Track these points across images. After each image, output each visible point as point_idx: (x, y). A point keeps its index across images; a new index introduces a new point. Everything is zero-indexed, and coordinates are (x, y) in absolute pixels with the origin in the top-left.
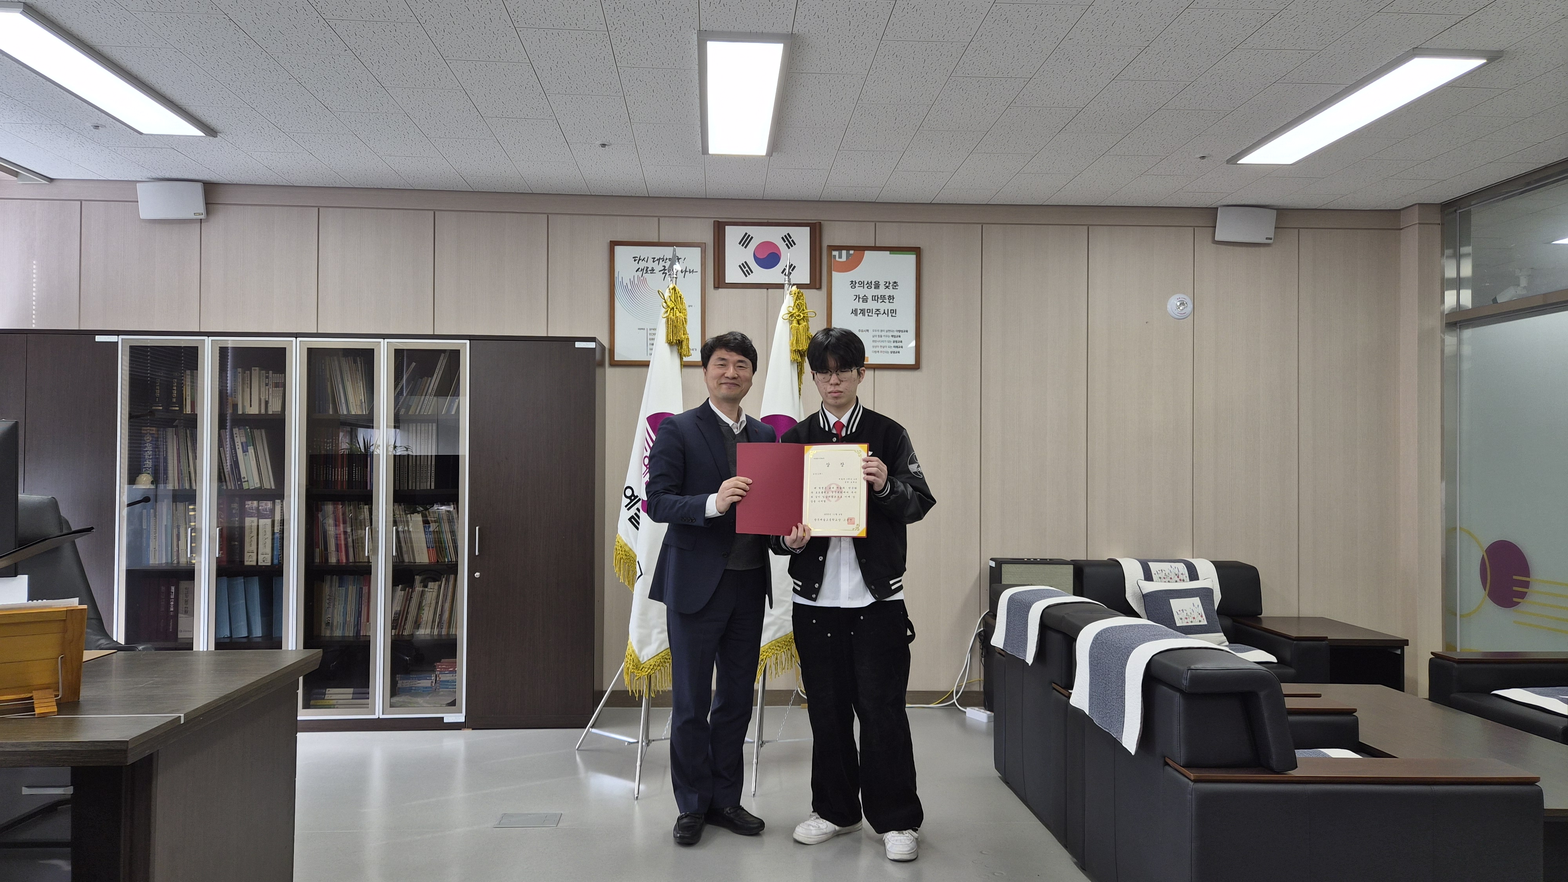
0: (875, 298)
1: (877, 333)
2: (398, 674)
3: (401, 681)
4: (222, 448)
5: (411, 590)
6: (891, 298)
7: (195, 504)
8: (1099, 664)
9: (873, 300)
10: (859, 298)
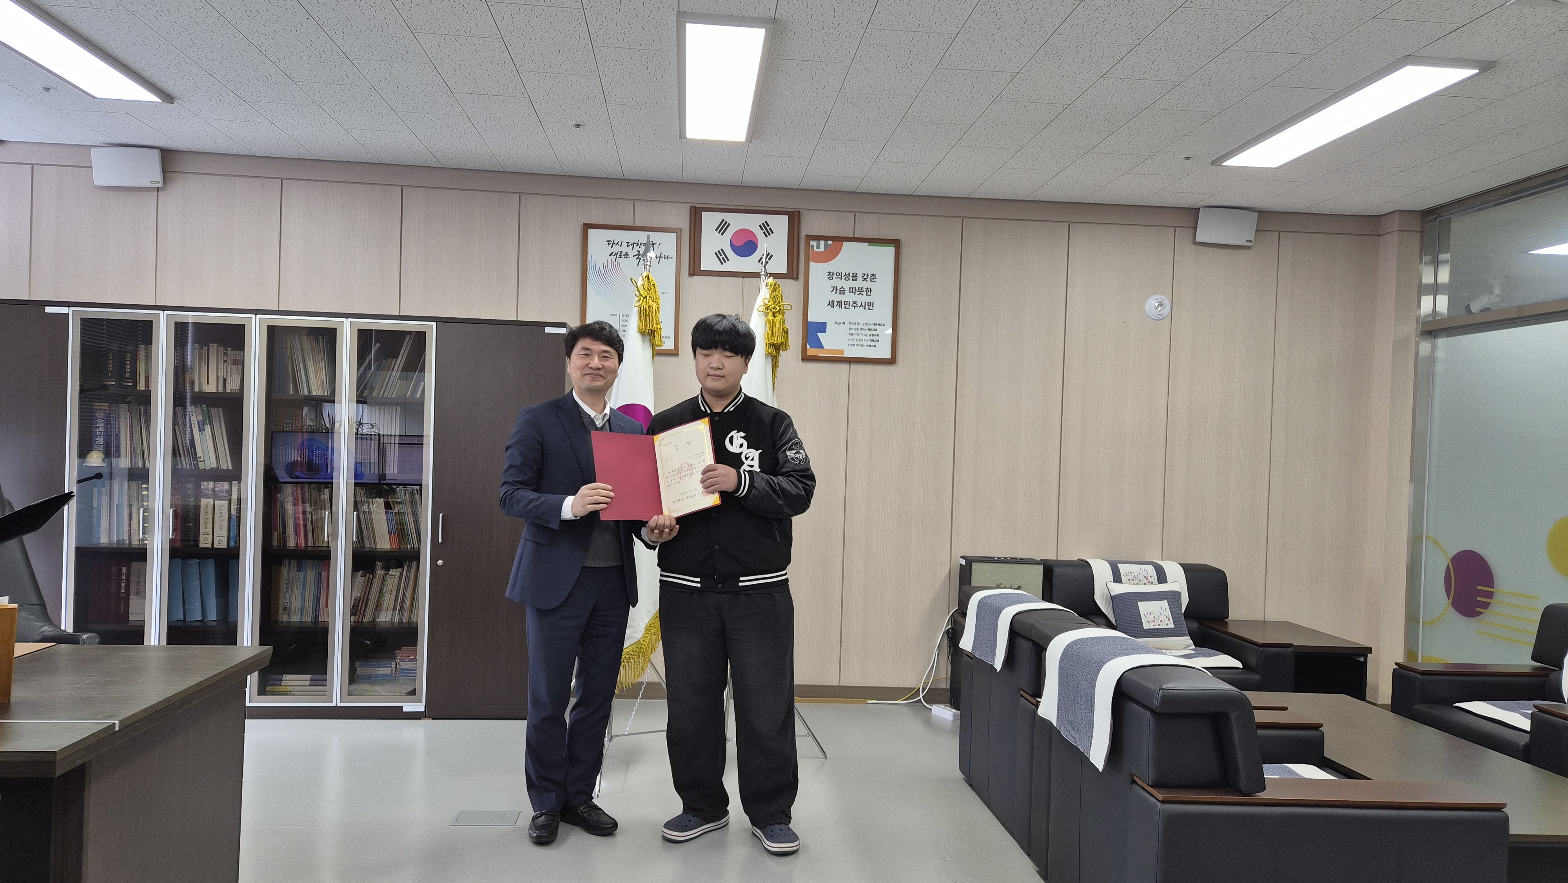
0: (852, 290)
1: (854, 326)
2: (357, 660)
3: (360, 669)
4: (177, 425)
5: (371, 576)
6: (869, 290)
7: (148, 483)
8: (1069, 677)
9: (850, 292)
10: (836, 290)
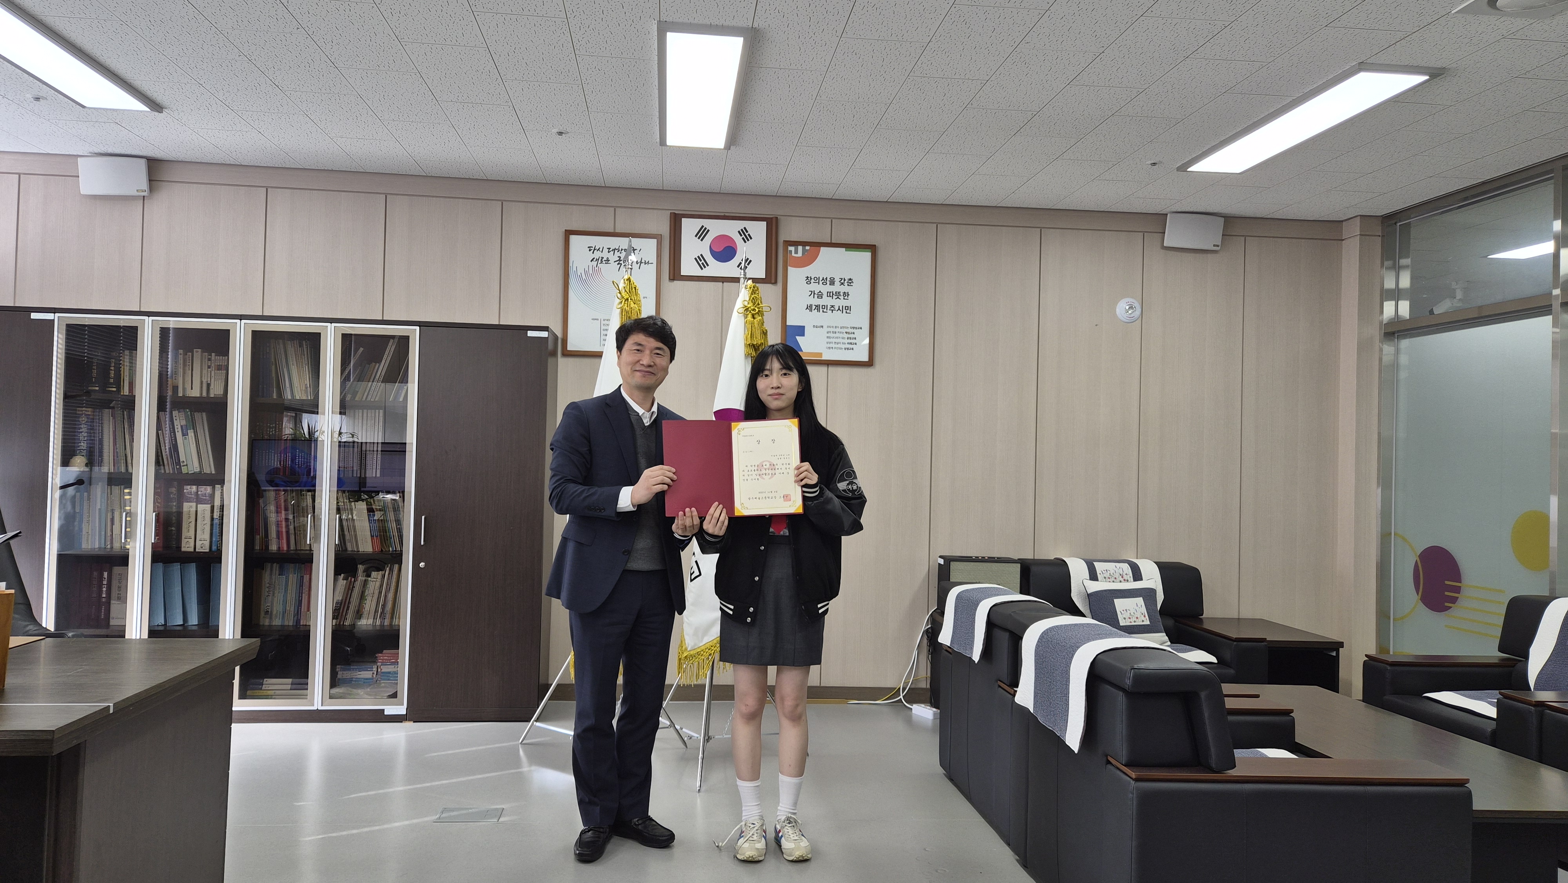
0: (830, 294)
1: (831, 330)
2: (339, 665)
3: (341, 672)
4: (161, 431)
5: (353, 579)
6: (846, 294)
7: (131, 487)
8: (1045, 663)
9: (828, 296)
10: (814, 294)
